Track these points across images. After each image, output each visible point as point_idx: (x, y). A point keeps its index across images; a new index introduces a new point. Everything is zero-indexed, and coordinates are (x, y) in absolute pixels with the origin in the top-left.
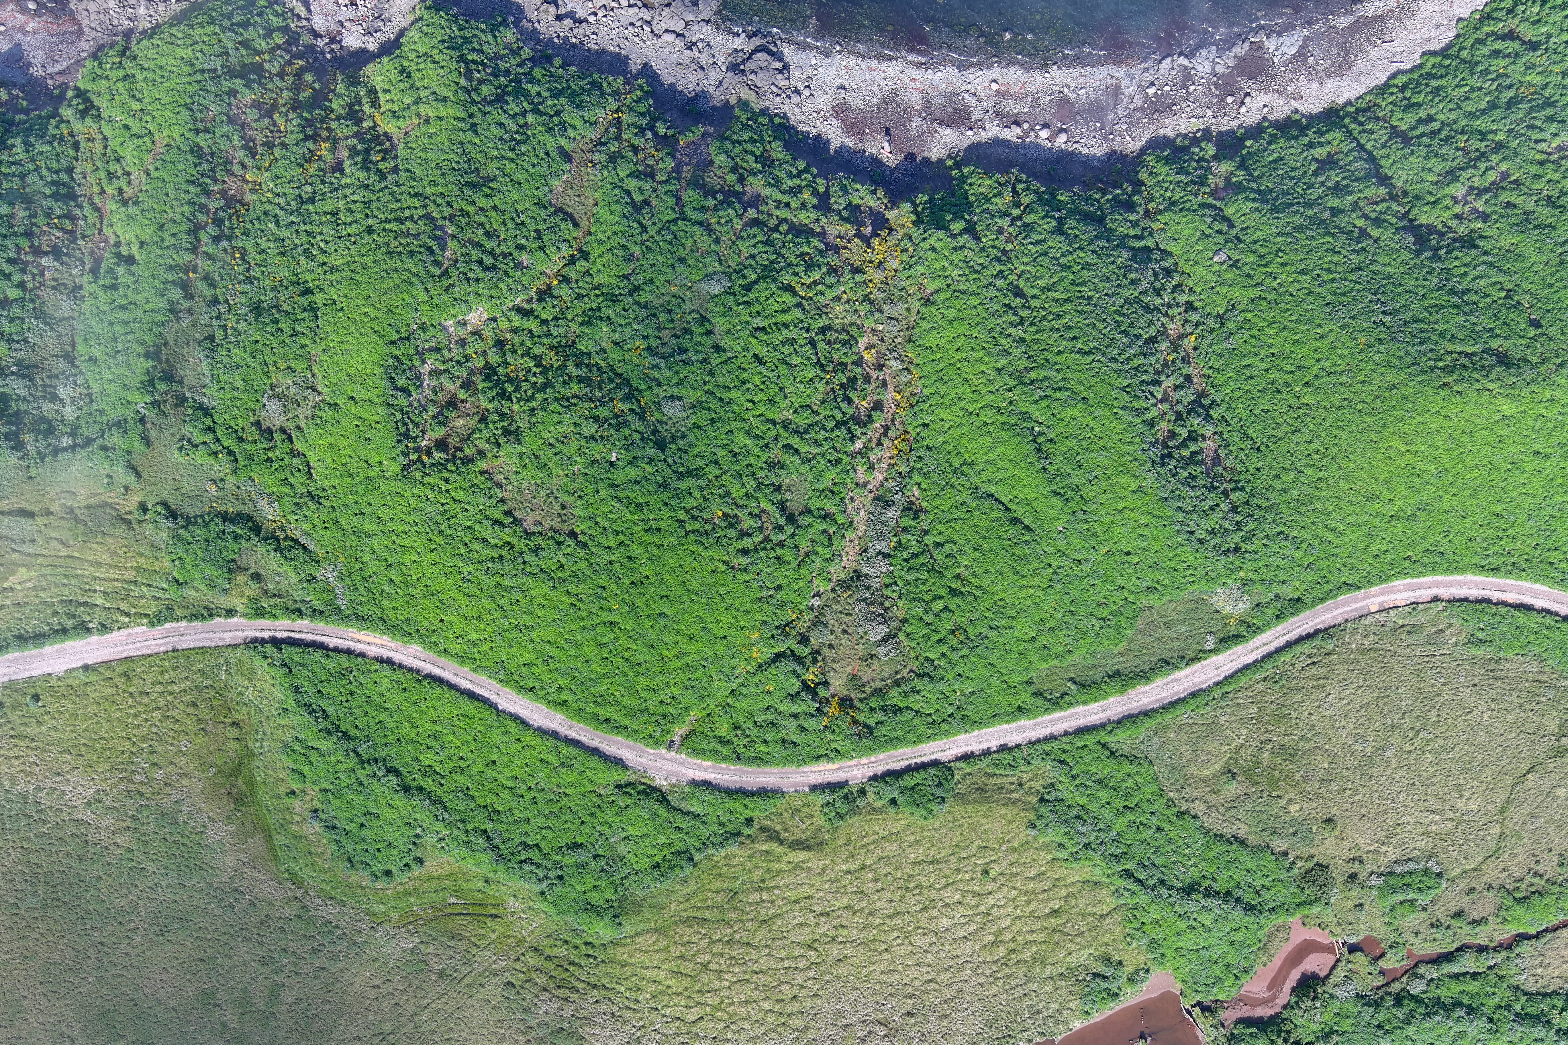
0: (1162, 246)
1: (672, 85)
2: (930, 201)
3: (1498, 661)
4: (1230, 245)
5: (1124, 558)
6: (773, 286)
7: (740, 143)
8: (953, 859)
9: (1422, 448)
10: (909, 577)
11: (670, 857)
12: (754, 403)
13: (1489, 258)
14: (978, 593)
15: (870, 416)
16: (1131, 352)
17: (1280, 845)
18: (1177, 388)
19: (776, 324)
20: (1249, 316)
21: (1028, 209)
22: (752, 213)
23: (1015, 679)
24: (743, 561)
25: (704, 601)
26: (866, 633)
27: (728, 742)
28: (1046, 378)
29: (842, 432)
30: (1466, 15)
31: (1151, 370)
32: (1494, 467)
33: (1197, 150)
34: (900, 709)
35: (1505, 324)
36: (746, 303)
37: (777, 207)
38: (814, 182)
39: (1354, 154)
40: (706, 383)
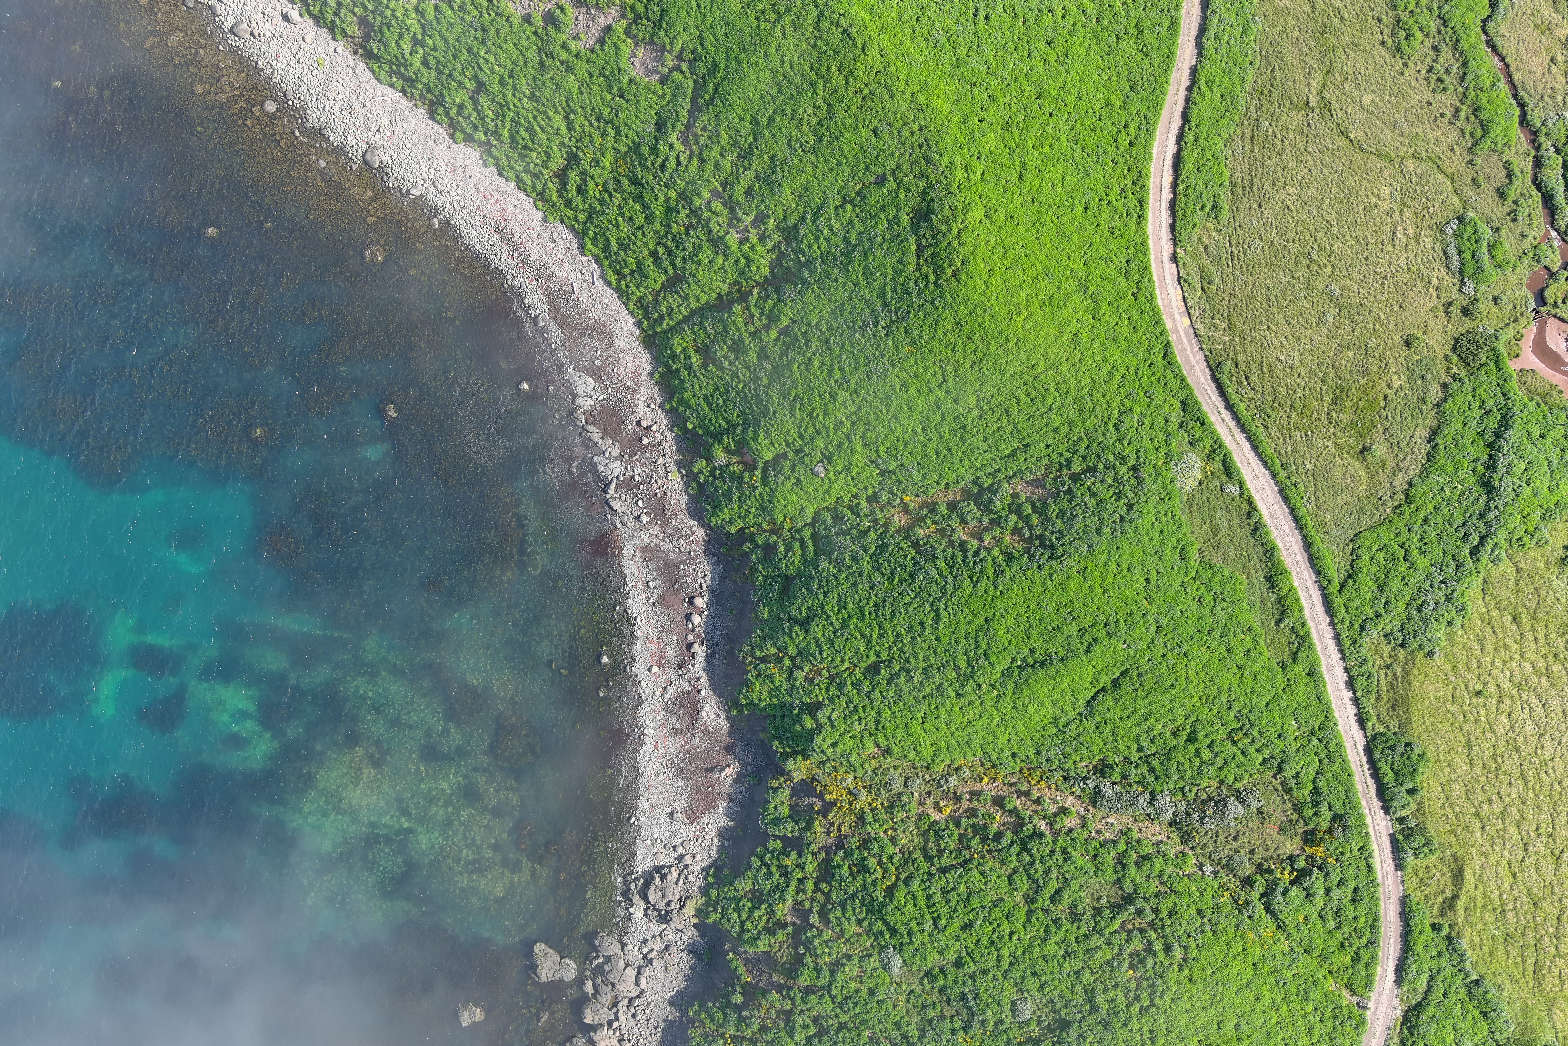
0: (810, 521)
1: (687, 978)
2: (779, 738)
3: (1233, 185)
4: (807, 460)
5: (1153, 584)
6: (890, 908)
7: (742, 923)
8: (1466, 727)
9: (1023, 295)
10: (1175, 777)
11: (1476, 1004)
12: (1012, 934)
13: (809, 216)
14: (1193, 718)
15: (1009, 811)
16: (933, 573)
17: (1435, 392)
18: (963, 521)
19: (928, 907)
20: (882, 449)
21: (783, 650)
22: (814, 919)
23: (1281, 683)
24: (1178, 953)
25: (1220, 989)
26: (1236, 819)
27: (1357, 954)
28: (966, 654)
29: (1034, 845)
30: (540, 214)
31: (950, 551)
32: (1037, 223)
33: (702, 477)
34: (1315, 788)
35: (882, 208)
36: (910, 934)
37: (804, 891)
38: (773, 852)
39: (696, 328)
40: (995, 978)
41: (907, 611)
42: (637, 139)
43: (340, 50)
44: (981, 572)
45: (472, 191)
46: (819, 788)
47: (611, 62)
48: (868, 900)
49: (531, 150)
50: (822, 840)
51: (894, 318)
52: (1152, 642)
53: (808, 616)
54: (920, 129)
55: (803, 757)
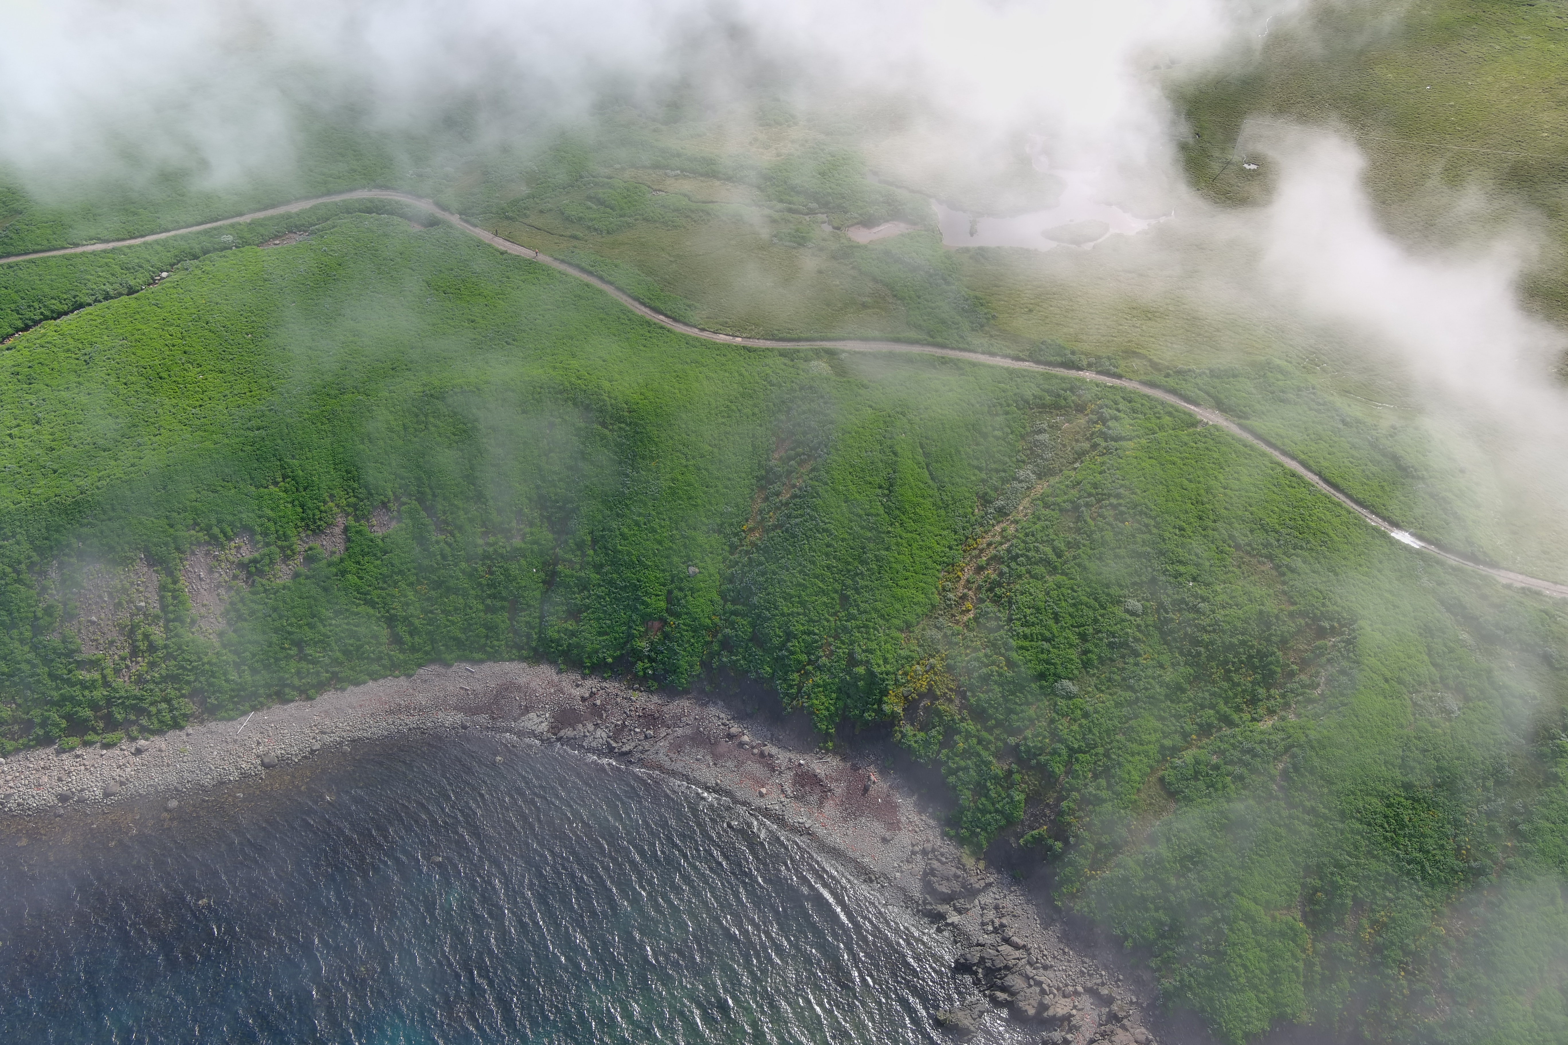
0: (722, 602)
1: (1028, 902)
2: (863, 710)
4: (682, 576)
6: (1023, 669)
7: (997, 811)
11: (1225, 377)
18: (778, 494)
19: (1033, 641)
21: (800, 667)
22: (1012, 741)
23: (970, 379)
24: (1123, 492)
27: (1167, 413)
29: (1016, 553)
30: (403, 678)
33: (648, 672)
36: (1048, 662)
37: (990, 742)
38: (949, 758)
39: (552, 610)
40: (1102, 616)
41: (815, 551)
42: (415, 565)
43: (190, 731)
44: (813, 489)
45: (350, 711)
46: (914, 695)
47: (364, 542)
48: (1012, 686)
49: (362, 646)
50: (953, 708)
51: (630, 462)
52: (909, 420)
53: (784, 631)
54: (541, 388)
55: (886, 696)
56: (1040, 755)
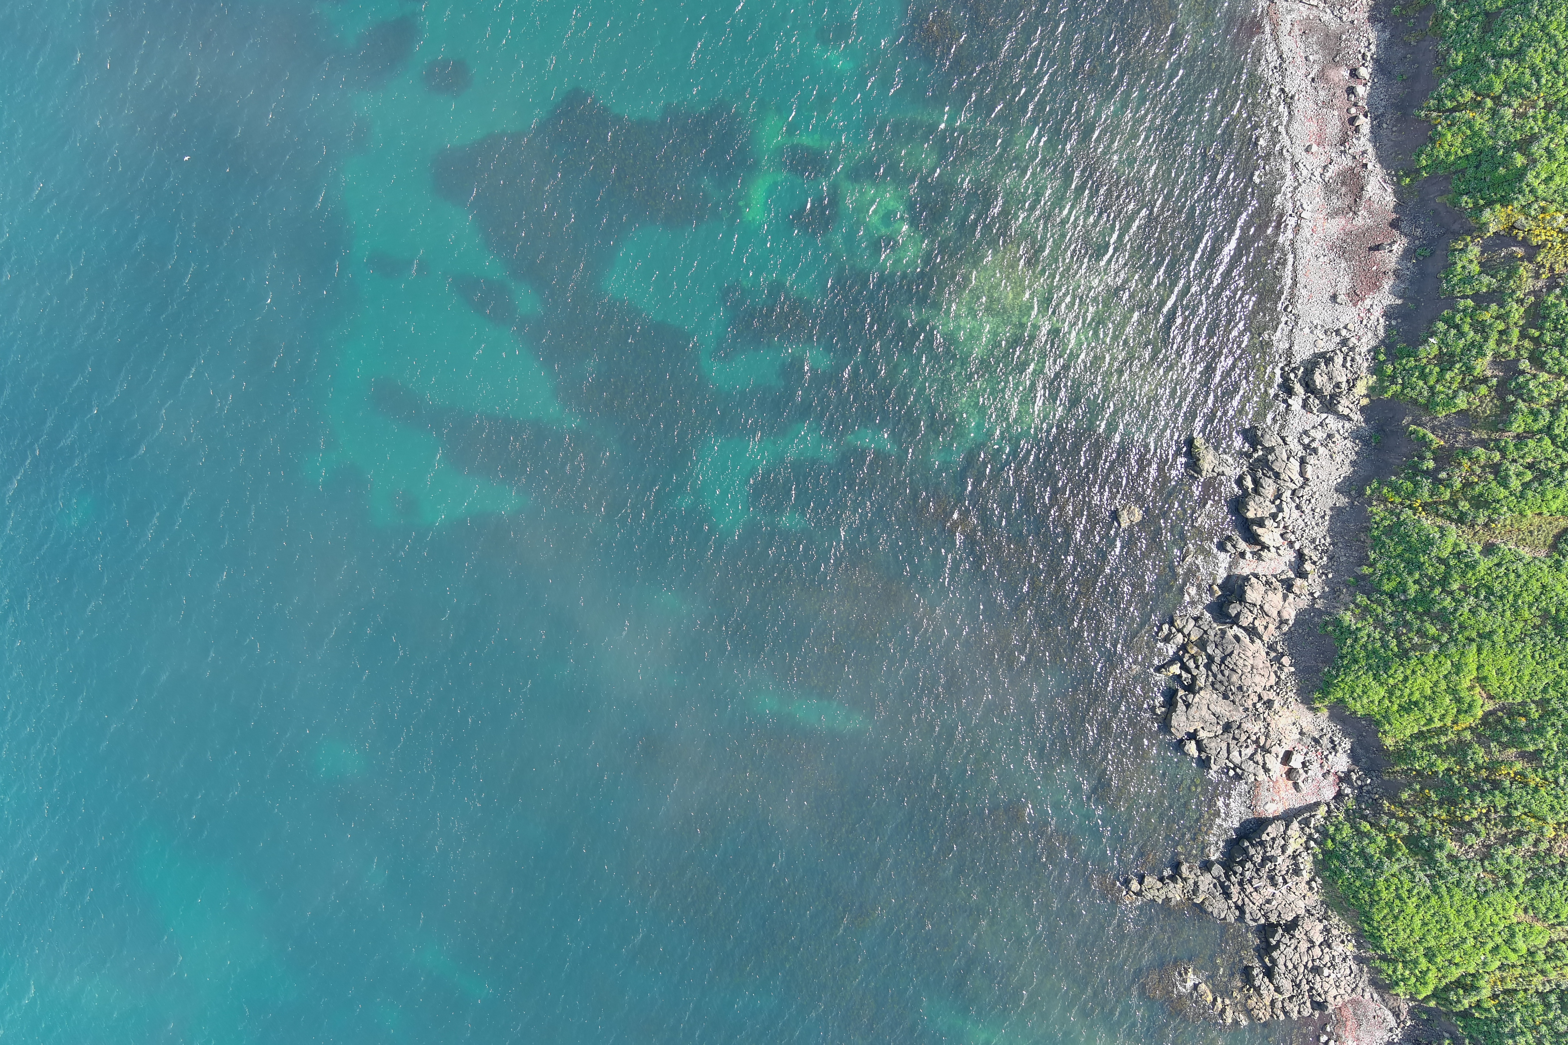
1: (1354, 461)
2: (1471, 193)
21: (1484, 91)
22: (1525, 365)
37: (1509, 343)
46: (1521, 234)
50: (1529, 284)
53: (1521, 45)
55: (1502, 206)
56: (1524, 401)
